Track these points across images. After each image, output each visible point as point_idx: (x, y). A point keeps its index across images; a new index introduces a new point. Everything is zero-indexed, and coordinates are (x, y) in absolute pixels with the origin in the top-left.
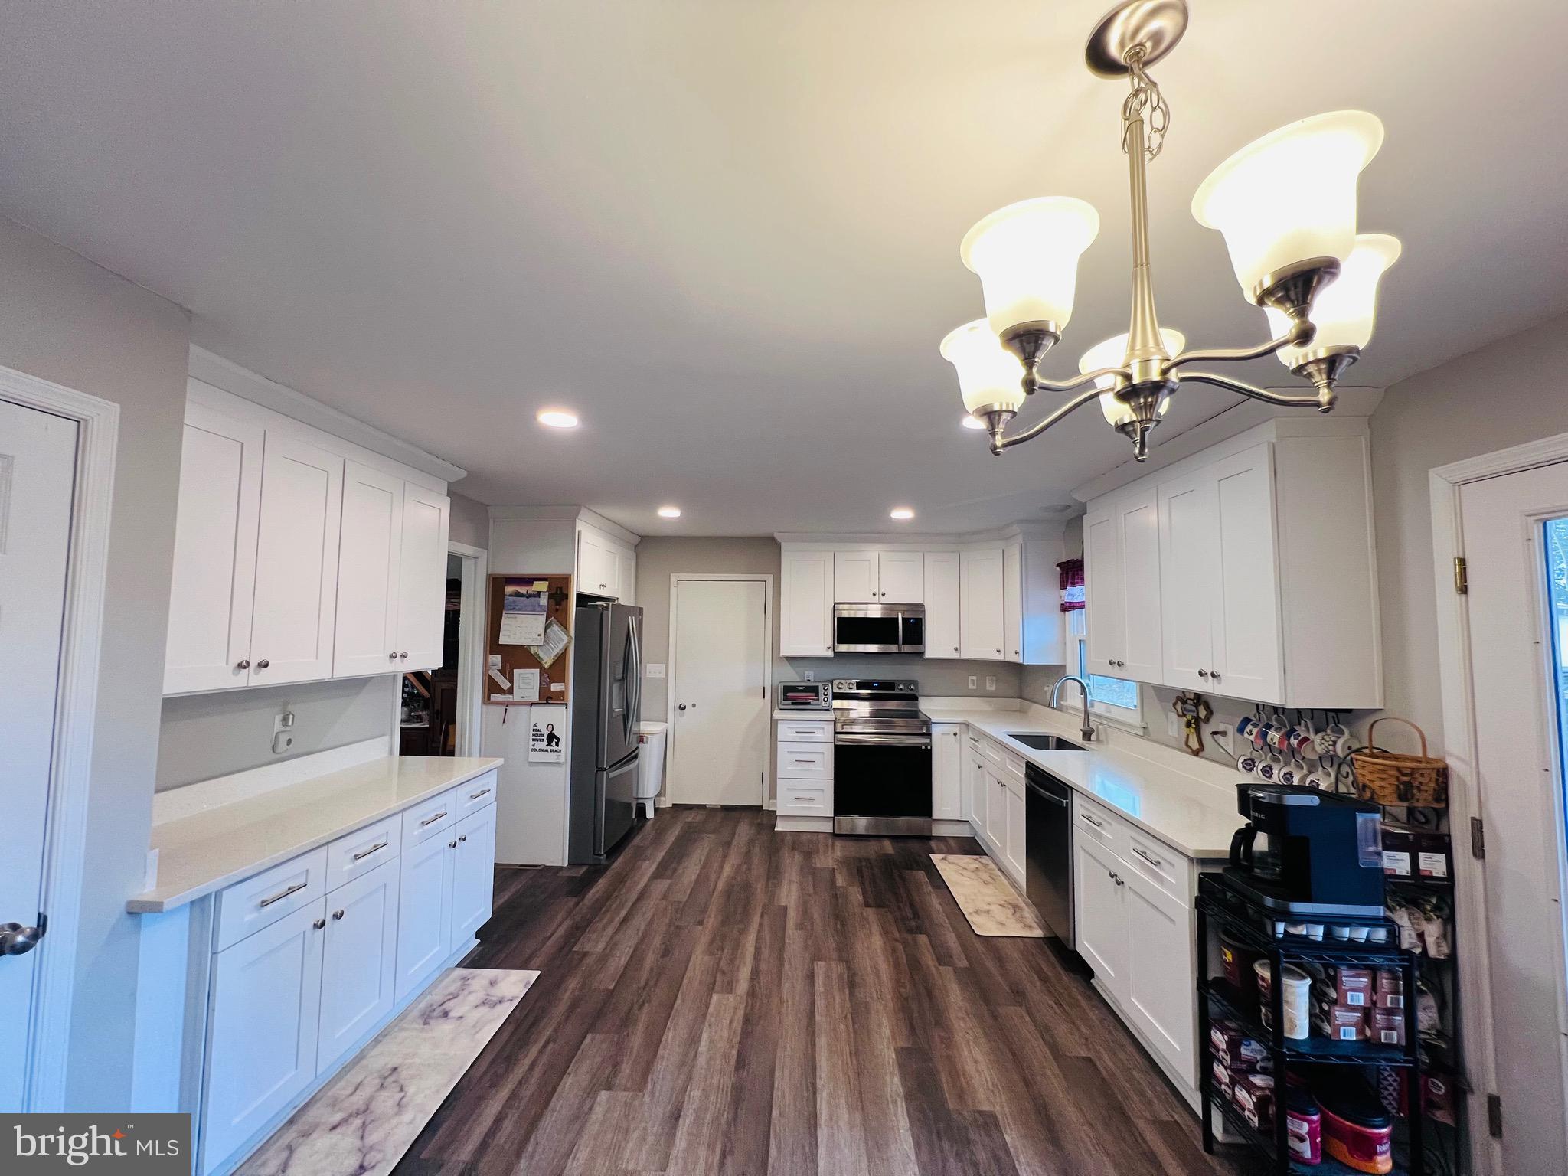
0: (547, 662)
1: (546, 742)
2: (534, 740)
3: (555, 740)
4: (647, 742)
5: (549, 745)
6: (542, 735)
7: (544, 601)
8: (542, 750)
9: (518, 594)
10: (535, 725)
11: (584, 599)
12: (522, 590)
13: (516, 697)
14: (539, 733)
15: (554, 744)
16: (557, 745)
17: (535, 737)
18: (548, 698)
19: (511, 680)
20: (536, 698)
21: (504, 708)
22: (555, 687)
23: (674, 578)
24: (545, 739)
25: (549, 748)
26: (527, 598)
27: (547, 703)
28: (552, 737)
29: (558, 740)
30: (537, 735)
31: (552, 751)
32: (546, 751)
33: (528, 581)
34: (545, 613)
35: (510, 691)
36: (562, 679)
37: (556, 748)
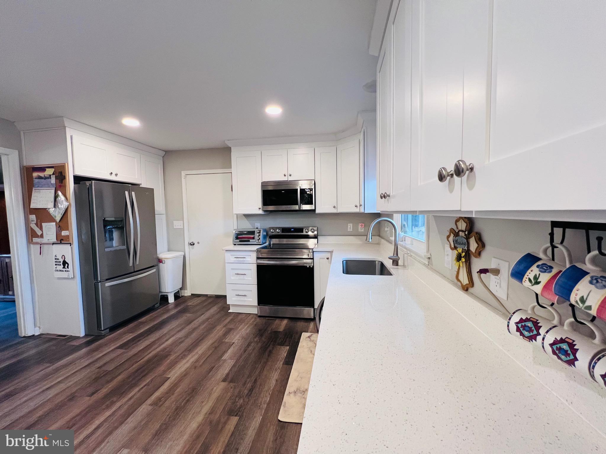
0: (58, 219)
1: (62, 266)
2: (56, 265)
3: (67, 265)
4: (164, 263)
5: (64, 268)
6: (60, 262)
7: (53, 180)
8: (61, 271)
9: (40, 178)
10: (56, 256)
11: (78, 179)
12: (41, 174)
13: (45, 240)
14: (58, 260)
15: (66, 267)
16: (68, 267)
17: (56, 263)
18: (61, 240)
19: (41, 228)
20: (54, 240)
21: (39, 246)
22: (64, 233)
23: (183, 173)
24: (61, 263)
25: (64, 269)
26: (45, 179)
27: (61, 243)
28: (65, 263)
29: (68, 264)
30: (57, 263)
31: (65, 271)
32: (63, 271)
33: (42, 169)
34: (54, 188)
35: (42, 236)
36: (67, 229)
37: (67, 269)
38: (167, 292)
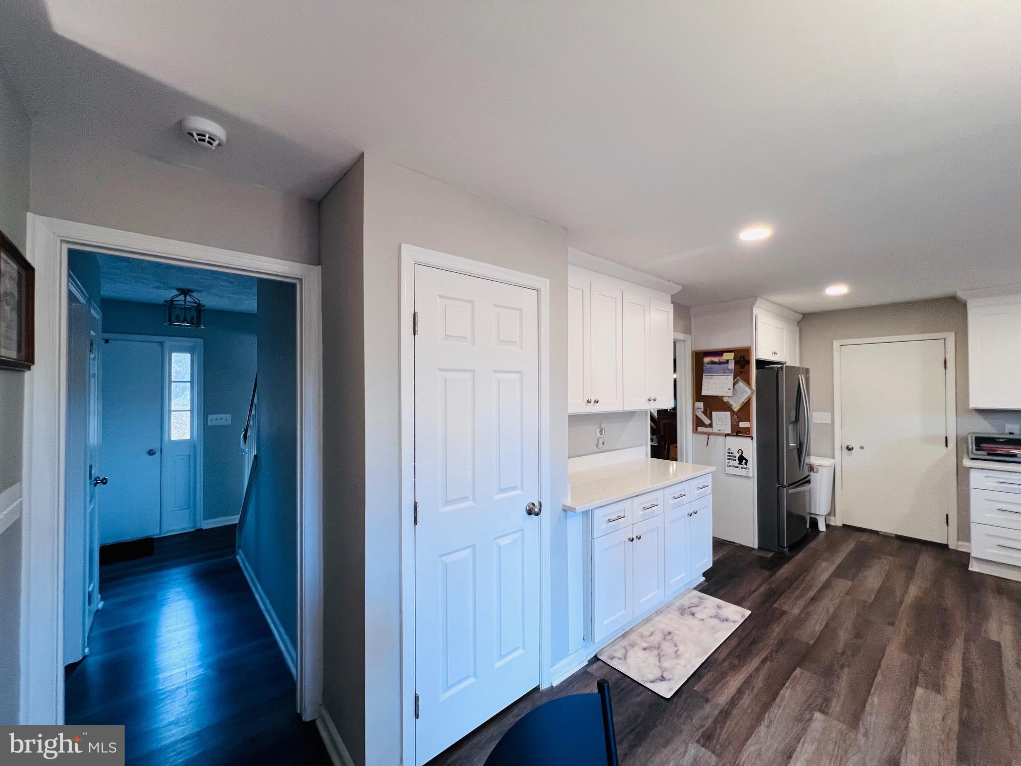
0: (736, 407)
1: (737, 462)
2: (728, 459)
3: (744, 461)
4: (817, 472)
5: (740, 463)
6: (735, 457)
7: (731, 366)
8: (735, 467)
9: (713, 363)
10: (729, 449)
11: (761, 364)
12: (716, 359)
13: (715, 429)
14: (732, 455)
15: (743, 463)
16: (746, 464)
17: (729, 457)
18: (737, 432)
19: (711, 418)
20: (729, 431)
21: (707, 436)
22: (742, 425)
23: (836, 344)
24: (737, 458)
25: (740, 466)
26: (719, 364)
27: (737, 435)
28: (741, 459)
29: (747, 461)
30: (731, 456)
31: (742, 468)
32: (738, 467)
33: (720, 353)
34: (733, 375)
35: (711, 425)
36: (748, 419)
37: (745, 466)
38: (817, 513)
